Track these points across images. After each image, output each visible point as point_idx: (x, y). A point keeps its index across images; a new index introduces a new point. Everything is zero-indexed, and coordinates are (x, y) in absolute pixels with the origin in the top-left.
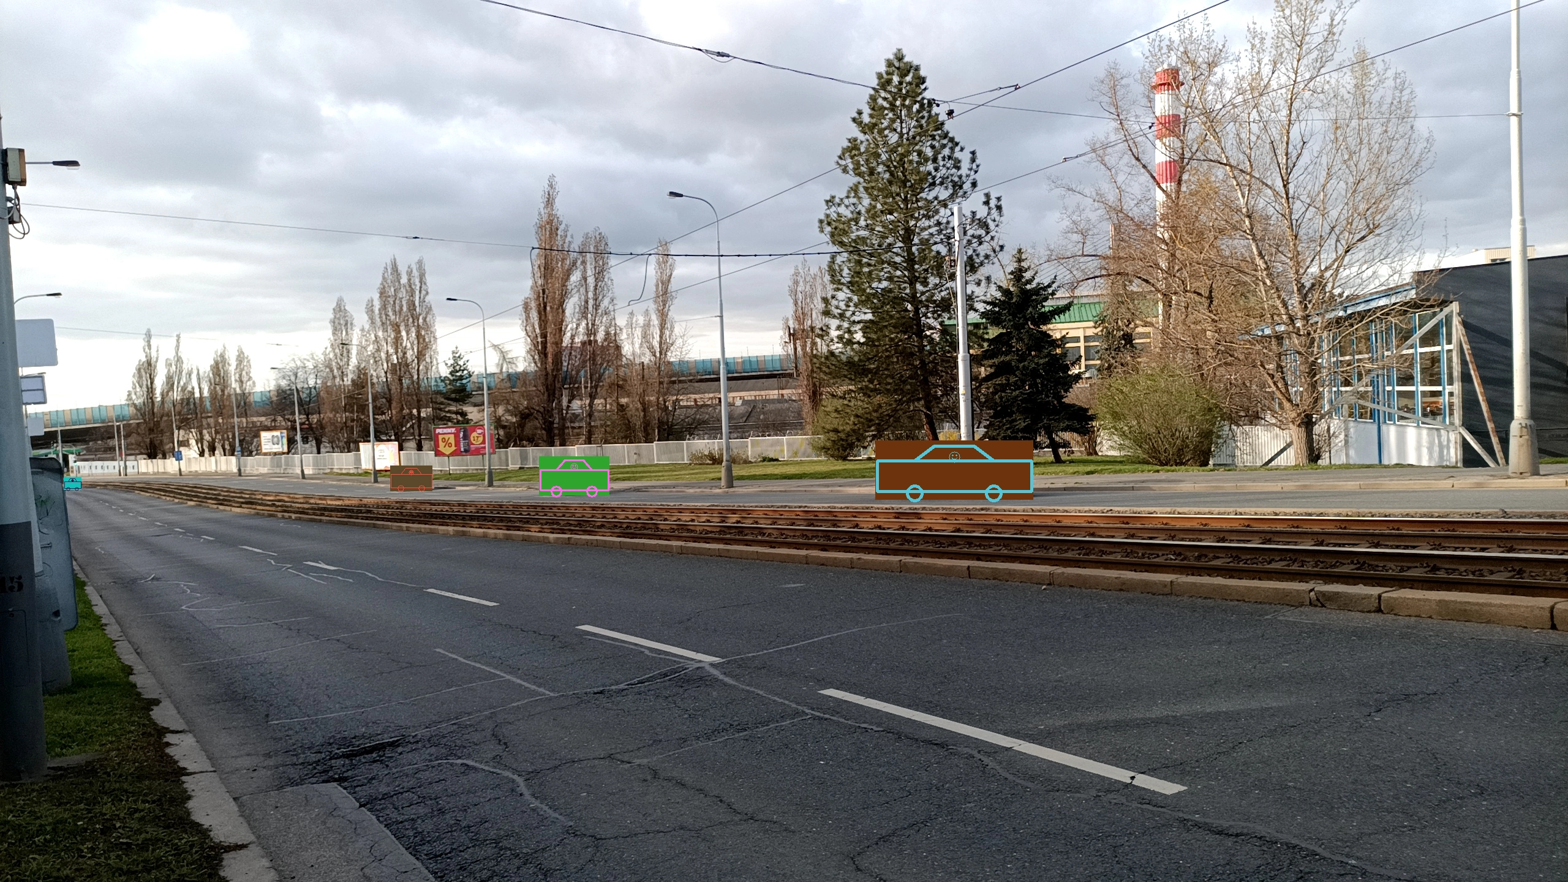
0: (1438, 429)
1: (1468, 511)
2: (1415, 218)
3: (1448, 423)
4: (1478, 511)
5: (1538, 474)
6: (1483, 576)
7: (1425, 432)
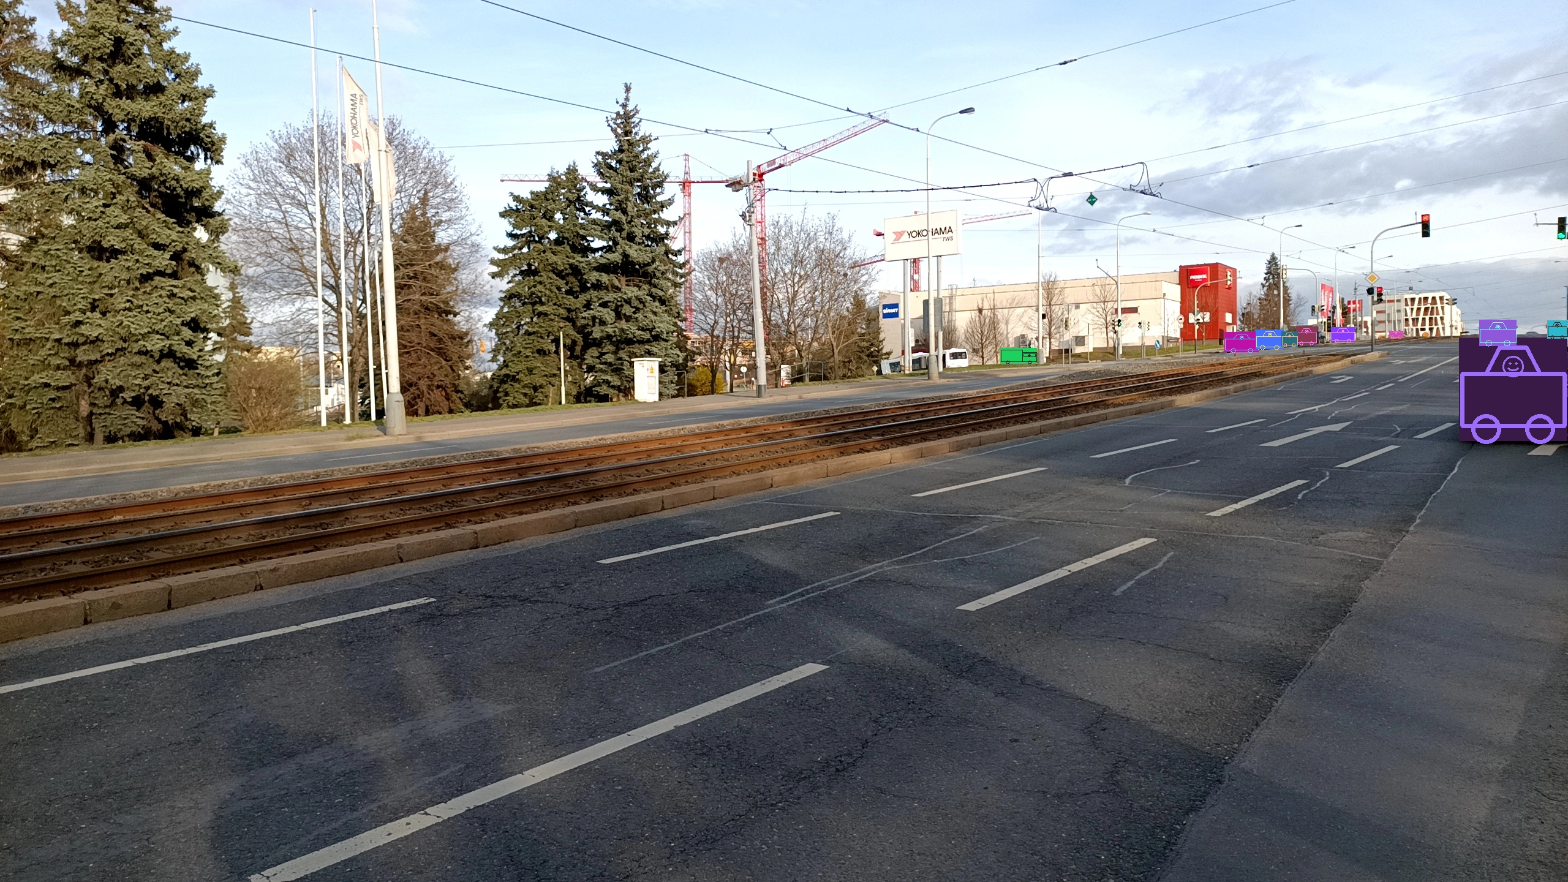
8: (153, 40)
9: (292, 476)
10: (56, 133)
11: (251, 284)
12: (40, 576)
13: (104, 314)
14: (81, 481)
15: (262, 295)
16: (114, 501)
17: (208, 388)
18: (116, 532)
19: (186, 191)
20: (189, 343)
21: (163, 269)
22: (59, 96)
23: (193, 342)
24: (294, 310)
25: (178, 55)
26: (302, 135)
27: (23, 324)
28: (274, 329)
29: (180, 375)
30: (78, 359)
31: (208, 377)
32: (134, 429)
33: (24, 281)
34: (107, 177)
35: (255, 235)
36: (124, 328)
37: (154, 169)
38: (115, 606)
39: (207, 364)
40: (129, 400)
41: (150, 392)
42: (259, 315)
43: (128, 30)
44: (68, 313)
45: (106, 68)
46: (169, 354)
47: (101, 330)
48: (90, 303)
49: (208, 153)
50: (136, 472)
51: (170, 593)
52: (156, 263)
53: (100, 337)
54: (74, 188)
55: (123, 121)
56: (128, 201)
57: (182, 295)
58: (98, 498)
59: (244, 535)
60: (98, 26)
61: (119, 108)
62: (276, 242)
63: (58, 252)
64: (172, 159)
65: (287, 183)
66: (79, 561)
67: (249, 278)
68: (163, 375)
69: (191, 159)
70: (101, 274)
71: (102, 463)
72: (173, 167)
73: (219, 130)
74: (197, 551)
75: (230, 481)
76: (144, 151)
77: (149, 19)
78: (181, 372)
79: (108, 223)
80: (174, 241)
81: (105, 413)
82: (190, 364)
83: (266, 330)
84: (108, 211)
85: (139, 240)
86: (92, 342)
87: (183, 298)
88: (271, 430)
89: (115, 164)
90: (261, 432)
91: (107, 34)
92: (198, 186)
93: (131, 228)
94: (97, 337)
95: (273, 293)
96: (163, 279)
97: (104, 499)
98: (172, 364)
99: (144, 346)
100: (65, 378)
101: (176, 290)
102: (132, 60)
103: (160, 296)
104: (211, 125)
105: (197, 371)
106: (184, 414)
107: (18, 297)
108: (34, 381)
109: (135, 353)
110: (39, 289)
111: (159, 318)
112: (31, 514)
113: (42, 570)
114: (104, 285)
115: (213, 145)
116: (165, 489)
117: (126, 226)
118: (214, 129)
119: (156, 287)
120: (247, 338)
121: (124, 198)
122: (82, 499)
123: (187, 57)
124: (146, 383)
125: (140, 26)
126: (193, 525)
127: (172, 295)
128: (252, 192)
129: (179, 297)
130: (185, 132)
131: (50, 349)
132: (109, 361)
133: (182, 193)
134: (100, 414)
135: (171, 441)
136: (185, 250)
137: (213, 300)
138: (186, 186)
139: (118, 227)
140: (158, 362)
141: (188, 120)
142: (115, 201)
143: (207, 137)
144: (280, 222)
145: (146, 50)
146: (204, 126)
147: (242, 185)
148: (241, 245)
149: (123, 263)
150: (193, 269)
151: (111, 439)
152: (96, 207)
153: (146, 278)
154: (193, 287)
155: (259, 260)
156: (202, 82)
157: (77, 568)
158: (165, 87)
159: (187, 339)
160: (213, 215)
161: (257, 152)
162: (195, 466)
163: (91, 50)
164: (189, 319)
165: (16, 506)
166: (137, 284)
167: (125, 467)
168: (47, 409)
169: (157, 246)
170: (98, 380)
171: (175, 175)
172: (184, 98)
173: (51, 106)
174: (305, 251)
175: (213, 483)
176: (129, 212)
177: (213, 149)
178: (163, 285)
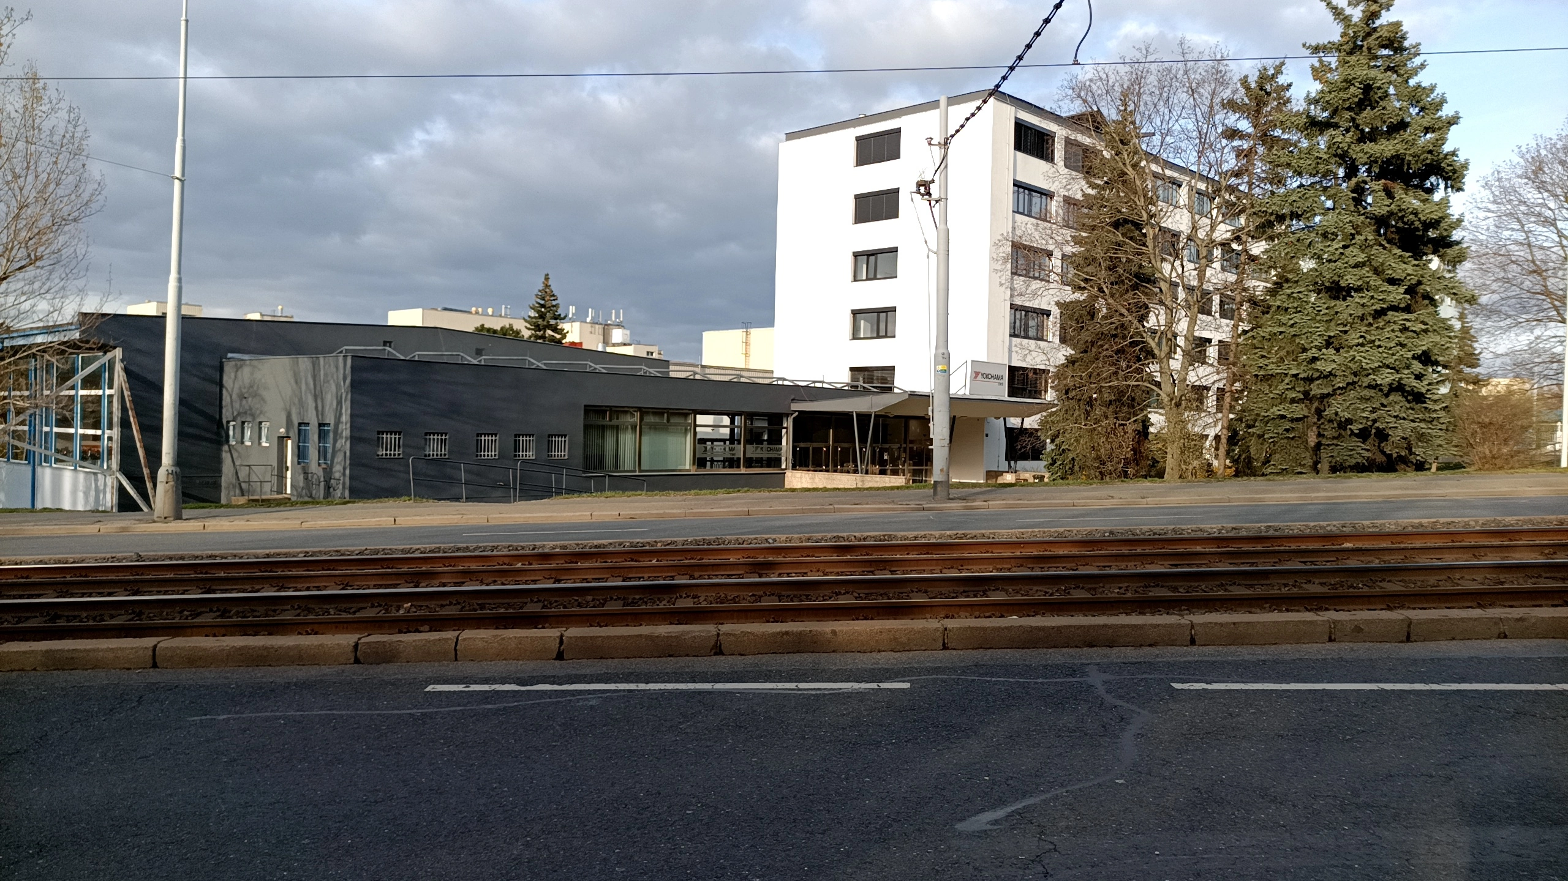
0: (95, 474)
1: (103, 555)
2: (80, 258)
3: (105, 467)
4: (114, 555)
5: (181, 518)
6: (104, 621)
7: (81, 476)
8: (1400, 80)
9: (1531, 520)
10: (1304, 186)
11: (1484, 312)
12: (1285, 590)
13: (1338, 350)
14: (1310, 507)
15: (1495, 324)
16: (1344, 529)
17: (1435, 423)
18: (1348, 558)
19: (1424, 223)
20: (1419, 377)
21: (1396, 304)
22: (1309, 151)
23: (1423, 375)
24: (1532, 338)
25: (1424, 88)
26: (1555, 145)
27: (1266, 362)
28: (1507, 360)
29: (1407, 409)
30: (1312, 393)
31: (1435, 411)
32: (1359, 461)
33: (1269, 323)
34: (1348, 220)
35: (1492, 260)
36: (1356, 362)
37: (1392, 206)
38: (1358, 629)
39: (1435, 397)
40: (1357, 432)
41: (1377, 425)
42: (1492, 345)
43: (1379, 76)
44: (1305, 350)
45: (1354, 116)
46: (1398, 388)
47: (1334, 366)
48: (1326, 340)
49: (1449, 182)
50: (1360, 503)
51: (1409, 626)
52: (1390, 298)
53: (1333, 372)
54: (1317, 234)
55: (1364, 165)
56: (1366, 240)
57: (1414, 329)
58: (1329, 525)
59: (1479, 577)
60: (1350, 77)
61: (1361, 152)
62: (1515, 266)
63: (1300, 295)
64: (1411, 193)
65: (1532, 200)
66: (1317, 581)
67: (1483, 307)
68: (1391, 409)
69: (1430, 191)
70: (1337, 313)
71: (1328, 492)
72: (1412, 201)
73: (1462, 157)
74: (1429, 588)
75: (1460, 519)
76: (1384, 190)
77: (1397, 60)
78: (1408, 406)
79: (1346, 263)
80: (1409, 275)
81: (1333, 444)
82: (1418, 398)
83: (1498, 362)
84: (1347, 252)
85: (1375, 277)
86: (1326, 377)
87: (1414, 332)
88: (1500, 468)
89: (1355, 206)
90: (1488, 470)
91: (1357, 84)
92: (1435, 217)
93: (1368, 266)
94: (1330, 372)
95: (1509, 321)
96: (1396, 314)
97: (1334, 526)
98: (1400, 398)
99: (1374, 380)
100: (1299, 410)
101: (1408, 324)
102: (1378, 103)
103: (1393, 331)
104: (1454, 153)
105: (1425, 405)
106: (1409, 448)
107: (1264, 337)
108: (1273, 413)
109: (1365, 387)
110: (1281, 329)
111: (1390, 352)
112: (1271, 533)
113: (1286, 585)
114: (1339, 322)
115: (1454, 173)
116: (1393, 522)
117: (1363, 264)
118: (1457, 156)
119: (1389, 322)
120: (1474, 370)
121: (1363, 238)
122: (1316, 523)
123: (1432, 88)
124: (1374, 416)
125: (1389, 69)
126: (1423, 561)
127: (1405, 329)
128: (1490, 215)
129: (1412, 331)
130: (1426, 165)
131: (1288, 384)
132: (1340, 394)
133: (1420, 226)
134: (1329, 445)
135: (1392, 475)
136: (1420, 283)
137: (1445, 332)
138: (1424, 218)
139: (1356, 266)
140: (1387, 395)
141: (1430, 152)
142: (1353, 242)
143: (1448, 165)
144: (1522, 244)
145: (1392, 90)
146: (1447, 155)
147: (1479, 208)
148: (1476, 272)
149: (1357, 300)
150: (1426, 302)
151: (1336, 469)
152: (1336, 249)
153: (1379, 314)
154: (1426, 320)
155: (1494, 286)
156: (1446, 111)
157: (1315, 588)
158: (1409, 122)
159: (1417, 373)
160: (1451, 244)
161: (1499, 172)
162: (1419, 501)
163: (1341, 102)
164: (1420, 352)
165: (1259, 525)
166: (1371, 320)
167: (1349, 497)
168: (1282, 439)
169: (1392, 281)
170: (1328, 412)
171: (1414, 209)
172: (1427, 130)
173: (1302, 161)
174: (1550, 273)
175: (1442, 520)
176: (1366, 251)
177: (1453, 176)
178: (1396, 319)
